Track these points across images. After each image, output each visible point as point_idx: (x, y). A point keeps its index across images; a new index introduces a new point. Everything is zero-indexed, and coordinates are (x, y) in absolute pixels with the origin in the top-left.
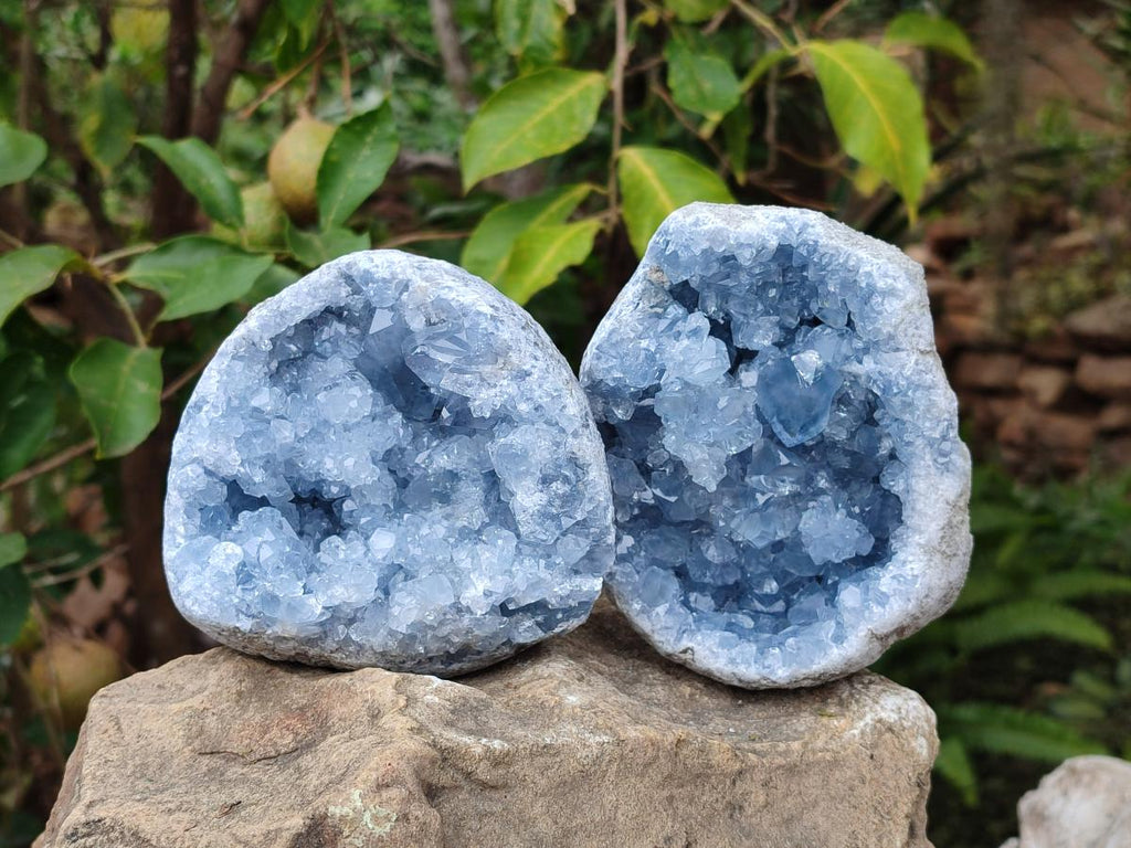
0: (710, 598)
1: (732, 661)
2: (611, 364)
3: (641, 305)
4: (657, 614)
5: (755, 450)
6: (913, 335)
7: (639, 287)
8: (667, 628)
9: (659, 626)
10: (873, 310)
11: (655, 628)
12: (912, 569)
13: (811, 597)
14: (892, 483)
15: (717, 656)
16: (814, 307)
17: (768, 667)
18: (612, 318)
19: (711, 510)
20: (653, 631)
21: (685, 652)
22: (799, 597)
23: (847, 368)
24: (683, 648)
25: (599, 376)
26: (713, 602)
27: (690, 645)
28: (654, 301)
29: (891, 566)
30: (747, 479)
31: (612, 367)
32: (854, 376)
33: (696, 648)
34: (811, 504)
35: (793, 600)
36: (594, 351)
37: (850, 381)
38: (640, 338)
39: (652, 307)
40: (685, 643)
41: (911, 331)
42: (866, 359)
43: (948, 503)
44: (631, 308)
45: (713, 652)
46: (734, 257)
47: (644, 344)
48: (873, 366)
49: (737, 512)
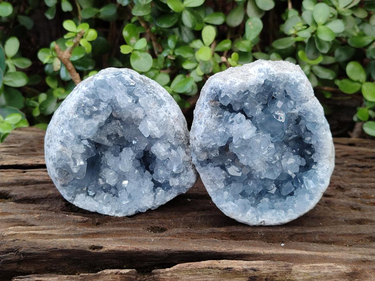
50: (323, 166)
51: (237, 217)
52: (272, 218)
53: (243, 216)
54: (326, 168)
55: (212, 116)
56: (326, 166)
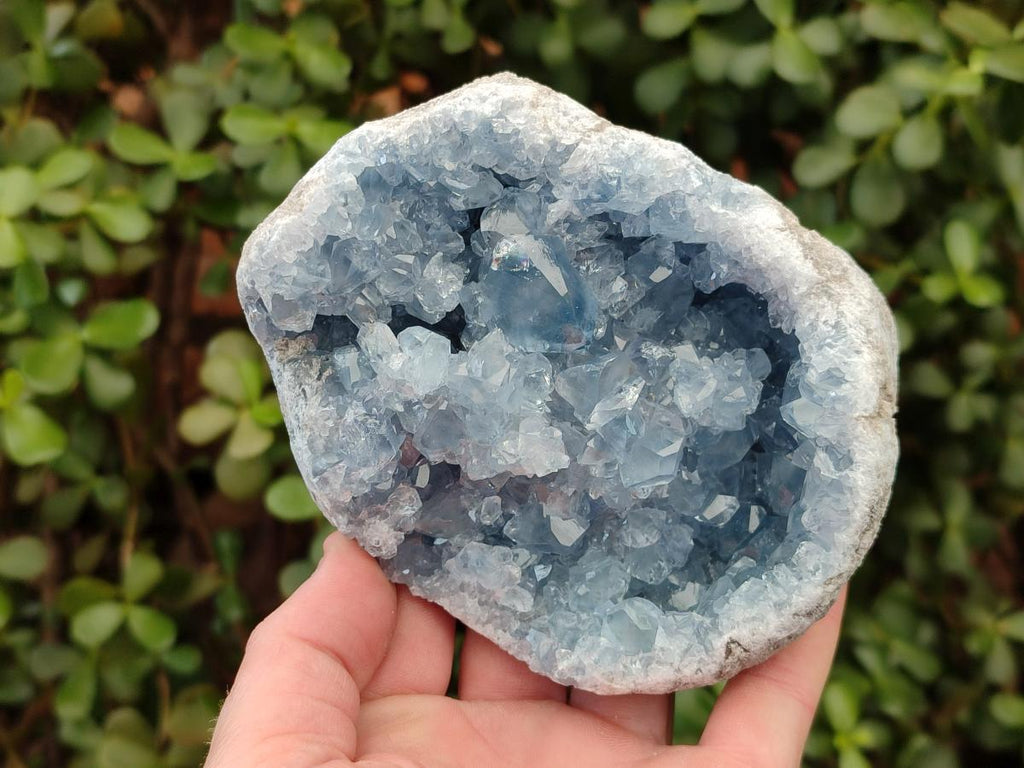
0: (690, 585)
1: (779, 606)
2: (342, 472)
3: (307, 388)
4: (662, 649)
5: (563, 393)
6: (571, 123)
7: (287, 375)
8: (687, 651)
9: (677, 658)
10: (508, 136)
11: (676, 664)
12: (825, 322)
13: (773, 471)
14: (714, 277)
15: (761, 619)
16: (459, 204)
17: (817, 569)
18: (297, 432)
19: (593, 497)
20: (678, 670)
21: (729, 652)
22: (763, 485)
23: (551, 219)
24: (723, 651)
25: (346, 498)
26: (697, 585)
27: (726, 638)
28: (314, 373)
29: (804, 346)
30: (589, 427)
31: (347, 475)
32: (566, 221)
33: (734, 634)
34: (670, 385)
35: (761, 494)
36: (315, 480)
37: (568, 232)
38: (341, 418)
39: (319, 379)
40: (719, 643)
41: (564, 121)
42: (555, 192)
43: (782, 230)
44: (302, 402)
45: (754, 619)
46: (332, 239)
47: (349, 417)
48: (568, 189)
49: (616, 468)
50: (813, 326)
51: (629, 679)
52: (753, 614)
53: (647, 664)
54: (830, 329)
55: (303, 390)
56: (823, 319)
